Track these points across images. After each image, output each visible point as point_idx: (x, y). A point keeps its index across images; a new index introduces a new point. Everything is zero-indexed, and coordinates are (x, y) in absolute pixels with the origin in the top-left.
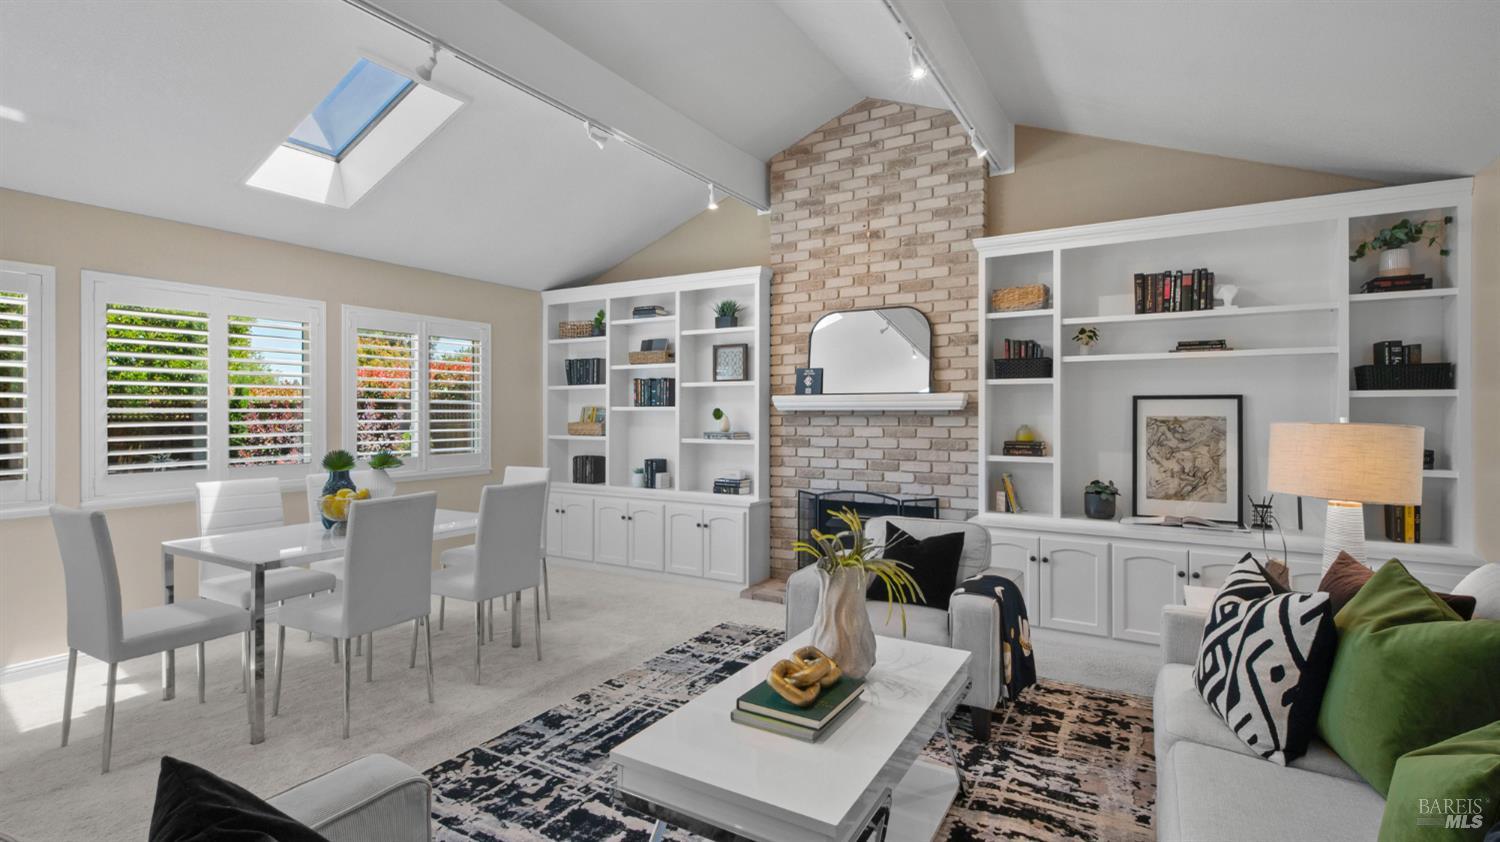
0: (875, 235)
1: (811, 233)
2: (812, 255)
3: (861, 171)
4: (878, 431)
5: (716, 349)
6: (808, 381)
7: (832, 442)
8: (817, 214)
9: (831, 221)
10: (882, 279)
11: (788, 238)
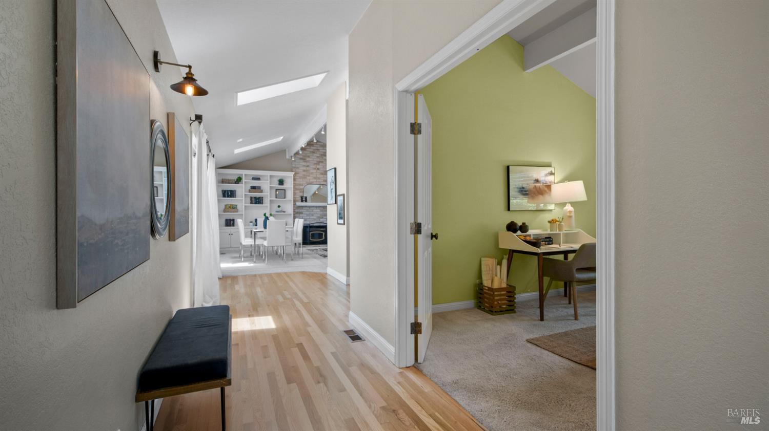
0: (318, 169)
1: (304, 166)
2: (304, 171)
3: (315, 155)
4: (318, 210)
5: (276, 190)
6: (304, 199)
7: (308, 213)
8: (305, 162)
9: (308, 164)
10: (319, 178)
11: (297, 166)
